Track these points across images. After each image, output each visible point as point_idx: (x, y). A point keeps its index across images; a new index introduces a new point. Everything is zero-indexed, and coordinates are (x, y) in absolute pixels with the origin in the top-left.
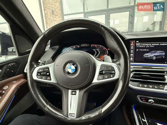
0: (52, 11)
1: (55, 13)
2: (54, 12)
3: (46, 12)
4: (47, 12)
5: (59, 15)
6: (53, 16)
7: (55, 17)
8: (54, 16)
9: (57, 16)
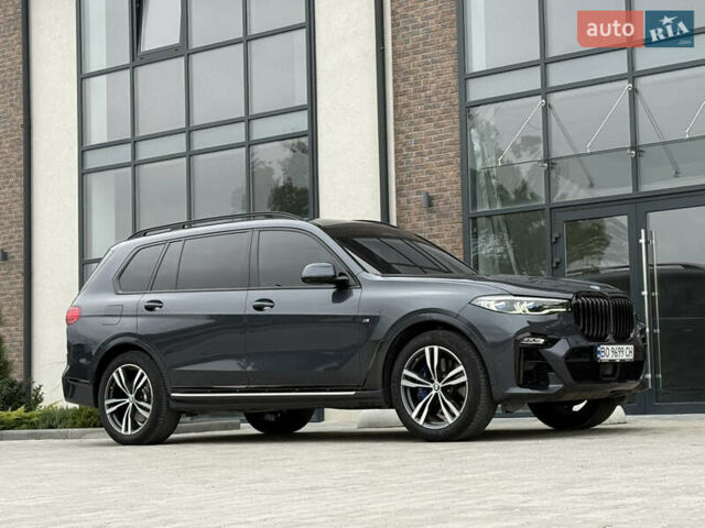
0: (429, 197)
1: (440, 205)
2: (435, 202)
3: (403, 200)
4: (408, 202)
5: (455, 215)
6: (430, 218)
7: (436, 220)
8: (434, 216)
9: (446, 216)
